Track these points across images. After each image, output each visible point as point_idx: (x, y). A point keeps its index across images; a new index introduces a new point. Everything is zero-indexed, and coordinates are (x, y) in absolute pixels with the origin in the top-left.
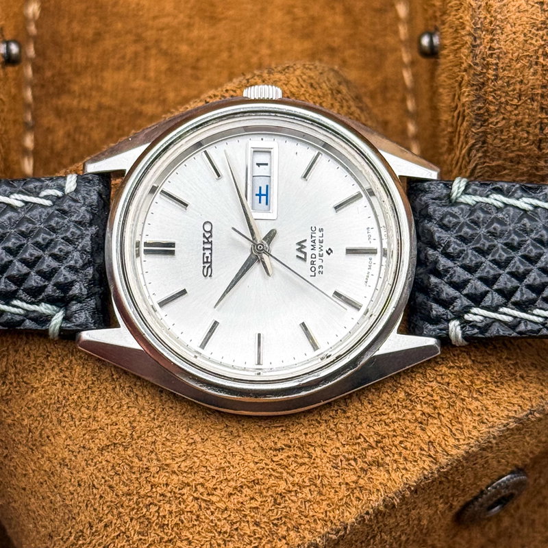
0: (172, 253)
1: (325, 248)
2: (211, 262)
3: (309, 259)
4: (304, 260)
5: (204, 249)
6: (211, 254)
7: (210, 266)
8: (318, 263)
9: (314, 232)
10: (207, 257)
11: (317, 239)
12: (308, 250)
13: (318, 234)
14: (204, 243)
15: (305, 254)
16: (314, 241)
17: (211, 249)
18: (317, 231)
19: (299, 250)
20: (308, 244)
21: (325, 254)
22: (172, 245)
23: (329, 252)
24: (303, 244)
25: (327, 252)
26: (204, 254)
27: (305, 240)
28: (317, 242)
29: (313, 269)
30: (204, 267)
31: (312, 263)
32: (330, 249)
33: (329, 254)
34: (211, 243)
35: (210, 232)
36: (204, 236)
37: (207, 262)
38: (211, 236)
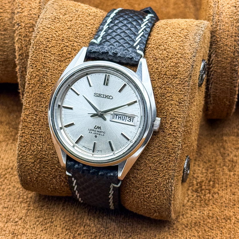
0: (104, 84)
1: (97, 135)
2: (99, 96)
3: (94, 129)
4: (94, 128)
5: (104, 95)
6: (101, 97)
7: (97, 96)
8: (93, 132)
9: (103, 133)
10: (101, 95)
11: (101, 133)
12: (98, 130)
13: (102, 134)
14: (106, 95)
15: (96, 129)
16: (100, 132)
17: (103, 97)
18: (104, 134)
19: (98, 126)
20: (99, 130)
21: (96, 135)
22: (107, 85)
23: (96, 137)
24: (100, 128)
25: (96, 136)
26: (102, 95)
27: (101, 129)
28: (100, 133)
29: (91, 130)
30: (97, 94)
31: (93, 130)
32: (97, 137)
33: (95, 136)
34: (105, 98)
35: (109, 98)
36: (108, 96)
37: (99, 95)
38: (107, 98)
